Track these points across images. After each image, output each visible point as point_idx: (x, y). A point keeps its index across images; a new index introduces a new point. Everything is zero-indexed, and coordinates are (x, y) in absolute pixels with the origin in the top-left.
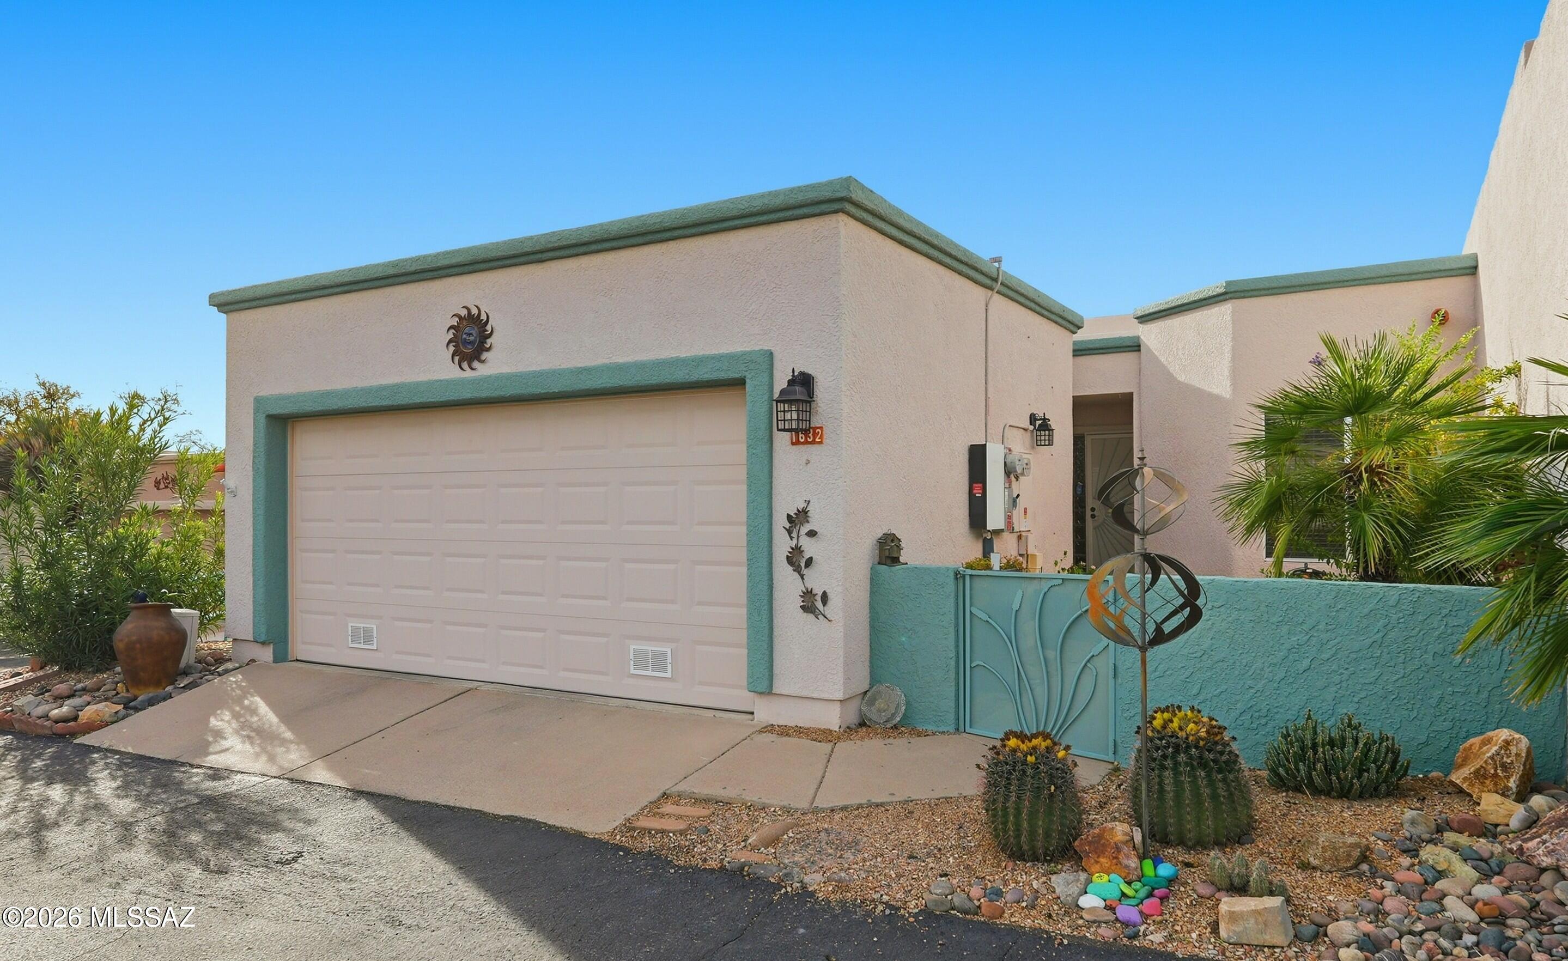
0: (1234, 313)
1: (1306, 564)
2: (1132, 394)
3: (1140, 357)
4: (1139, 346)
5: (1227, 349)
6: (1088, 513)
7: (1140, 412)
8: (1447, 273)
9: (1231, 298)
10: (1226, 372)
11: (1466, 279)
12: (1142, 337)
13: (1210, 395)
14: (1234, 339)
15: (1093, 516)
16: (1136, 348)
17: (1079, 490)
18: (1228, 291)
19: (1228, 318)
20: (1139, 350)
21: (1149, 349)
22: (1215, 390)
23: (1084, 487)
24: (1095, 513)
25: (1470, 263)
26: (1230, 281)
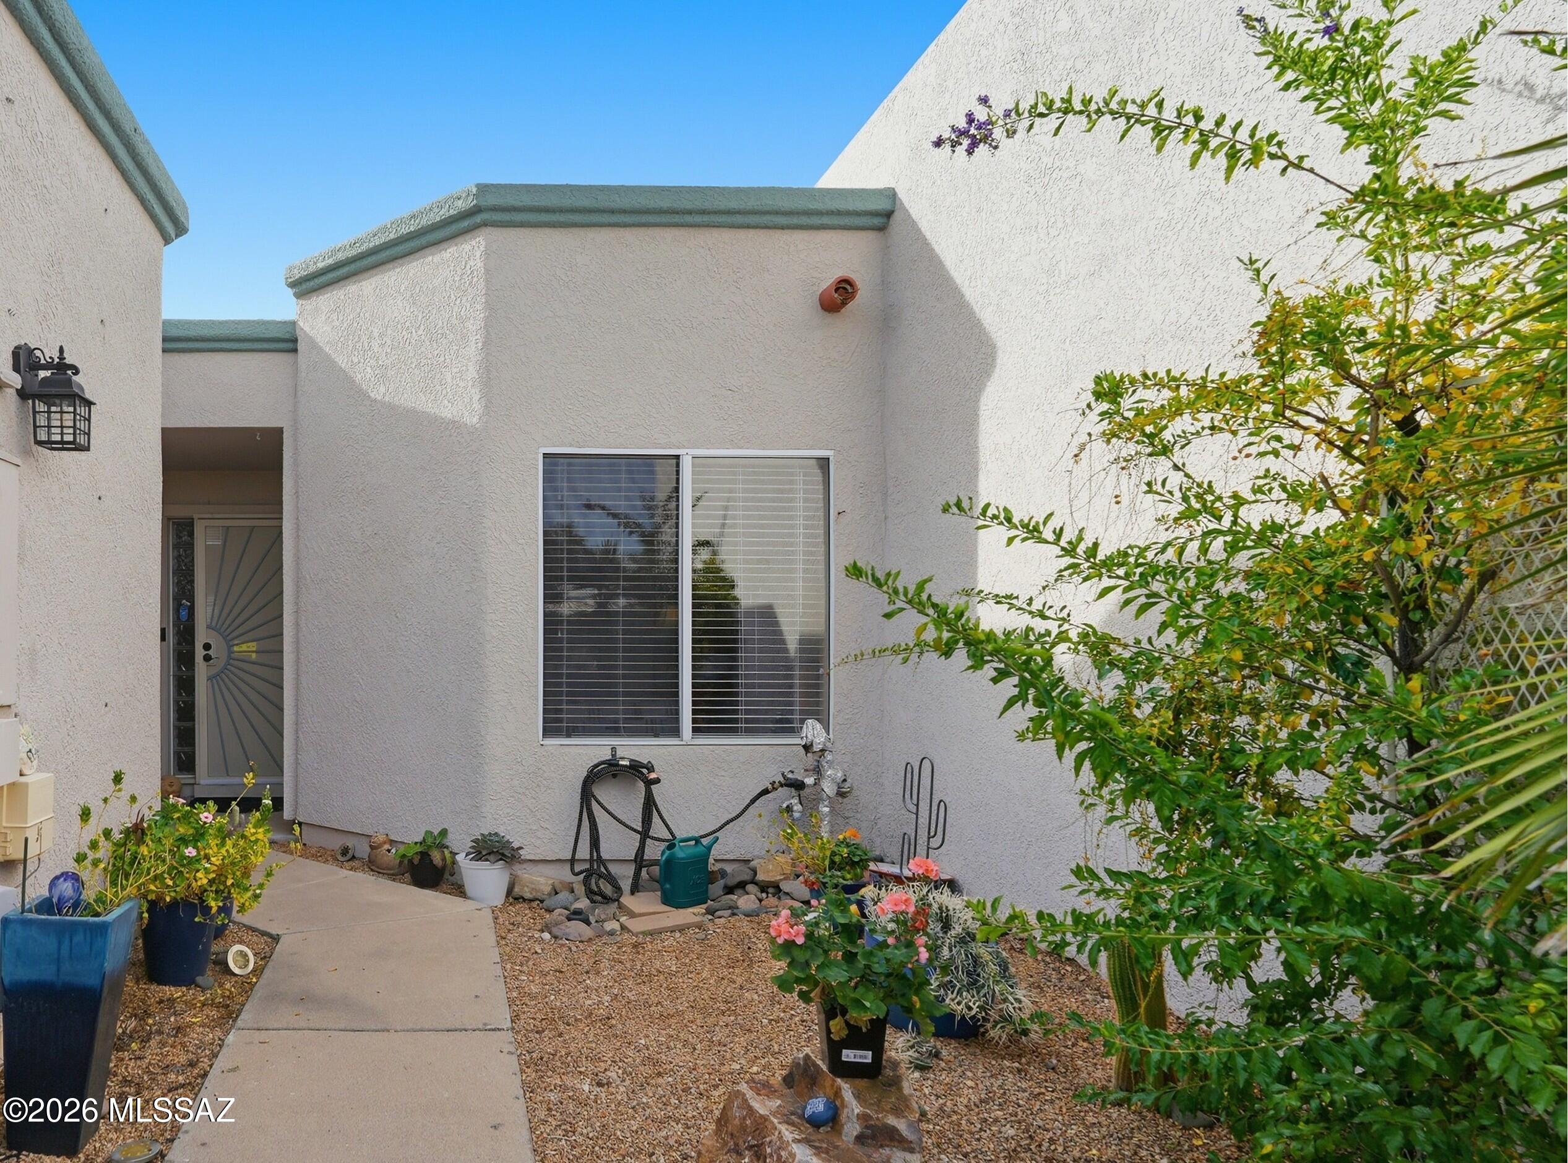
0: (487, 254)
1: (614, 749)
2: (280, 431)
3: (296, 362)
4: (295, 341)
5: (474, 326)
6: (200, 653)
7: (296, 464)
8: (847, 221)
9: (485, 224)
10: (472, 372)
11: (871, 235)
12: (301, 323)
13: (436, 421)
14: (489, 306)
15: (207, 658)
16: (290, 345)
17: (184, 613)
18: (483, 203)
19: (478, 263)
20: (295, 351)
21: (313, 345)
22: (447, 411)
23: (191, 610)
24: (210, 652)
25: (882, 205)
26: (486, 186)
